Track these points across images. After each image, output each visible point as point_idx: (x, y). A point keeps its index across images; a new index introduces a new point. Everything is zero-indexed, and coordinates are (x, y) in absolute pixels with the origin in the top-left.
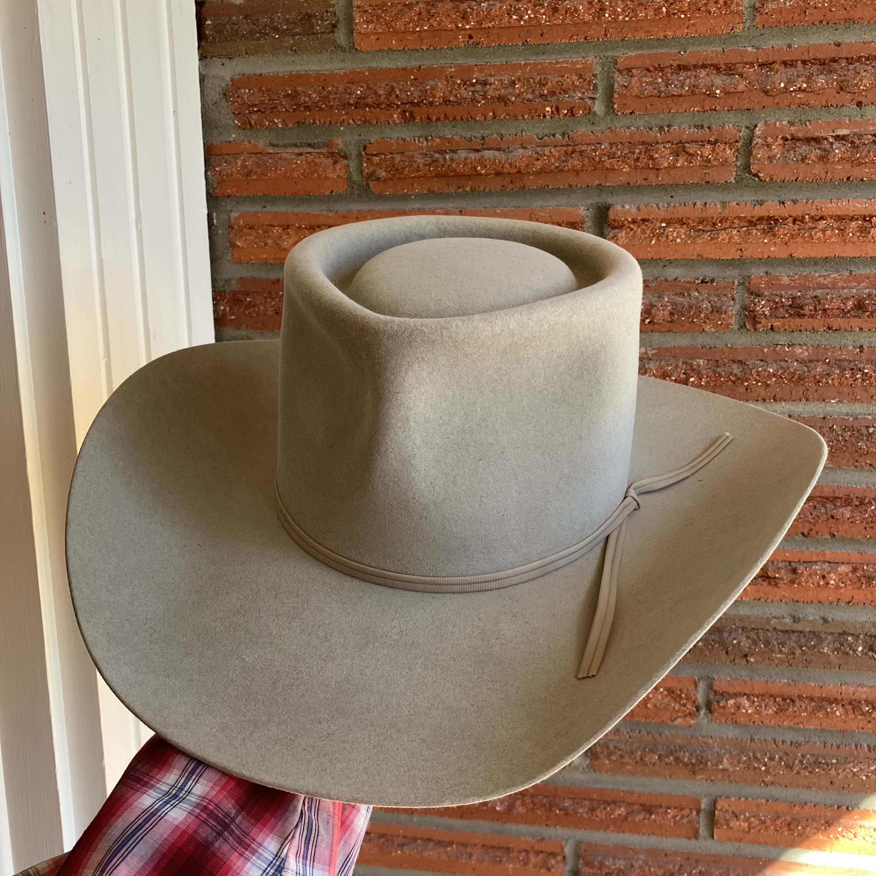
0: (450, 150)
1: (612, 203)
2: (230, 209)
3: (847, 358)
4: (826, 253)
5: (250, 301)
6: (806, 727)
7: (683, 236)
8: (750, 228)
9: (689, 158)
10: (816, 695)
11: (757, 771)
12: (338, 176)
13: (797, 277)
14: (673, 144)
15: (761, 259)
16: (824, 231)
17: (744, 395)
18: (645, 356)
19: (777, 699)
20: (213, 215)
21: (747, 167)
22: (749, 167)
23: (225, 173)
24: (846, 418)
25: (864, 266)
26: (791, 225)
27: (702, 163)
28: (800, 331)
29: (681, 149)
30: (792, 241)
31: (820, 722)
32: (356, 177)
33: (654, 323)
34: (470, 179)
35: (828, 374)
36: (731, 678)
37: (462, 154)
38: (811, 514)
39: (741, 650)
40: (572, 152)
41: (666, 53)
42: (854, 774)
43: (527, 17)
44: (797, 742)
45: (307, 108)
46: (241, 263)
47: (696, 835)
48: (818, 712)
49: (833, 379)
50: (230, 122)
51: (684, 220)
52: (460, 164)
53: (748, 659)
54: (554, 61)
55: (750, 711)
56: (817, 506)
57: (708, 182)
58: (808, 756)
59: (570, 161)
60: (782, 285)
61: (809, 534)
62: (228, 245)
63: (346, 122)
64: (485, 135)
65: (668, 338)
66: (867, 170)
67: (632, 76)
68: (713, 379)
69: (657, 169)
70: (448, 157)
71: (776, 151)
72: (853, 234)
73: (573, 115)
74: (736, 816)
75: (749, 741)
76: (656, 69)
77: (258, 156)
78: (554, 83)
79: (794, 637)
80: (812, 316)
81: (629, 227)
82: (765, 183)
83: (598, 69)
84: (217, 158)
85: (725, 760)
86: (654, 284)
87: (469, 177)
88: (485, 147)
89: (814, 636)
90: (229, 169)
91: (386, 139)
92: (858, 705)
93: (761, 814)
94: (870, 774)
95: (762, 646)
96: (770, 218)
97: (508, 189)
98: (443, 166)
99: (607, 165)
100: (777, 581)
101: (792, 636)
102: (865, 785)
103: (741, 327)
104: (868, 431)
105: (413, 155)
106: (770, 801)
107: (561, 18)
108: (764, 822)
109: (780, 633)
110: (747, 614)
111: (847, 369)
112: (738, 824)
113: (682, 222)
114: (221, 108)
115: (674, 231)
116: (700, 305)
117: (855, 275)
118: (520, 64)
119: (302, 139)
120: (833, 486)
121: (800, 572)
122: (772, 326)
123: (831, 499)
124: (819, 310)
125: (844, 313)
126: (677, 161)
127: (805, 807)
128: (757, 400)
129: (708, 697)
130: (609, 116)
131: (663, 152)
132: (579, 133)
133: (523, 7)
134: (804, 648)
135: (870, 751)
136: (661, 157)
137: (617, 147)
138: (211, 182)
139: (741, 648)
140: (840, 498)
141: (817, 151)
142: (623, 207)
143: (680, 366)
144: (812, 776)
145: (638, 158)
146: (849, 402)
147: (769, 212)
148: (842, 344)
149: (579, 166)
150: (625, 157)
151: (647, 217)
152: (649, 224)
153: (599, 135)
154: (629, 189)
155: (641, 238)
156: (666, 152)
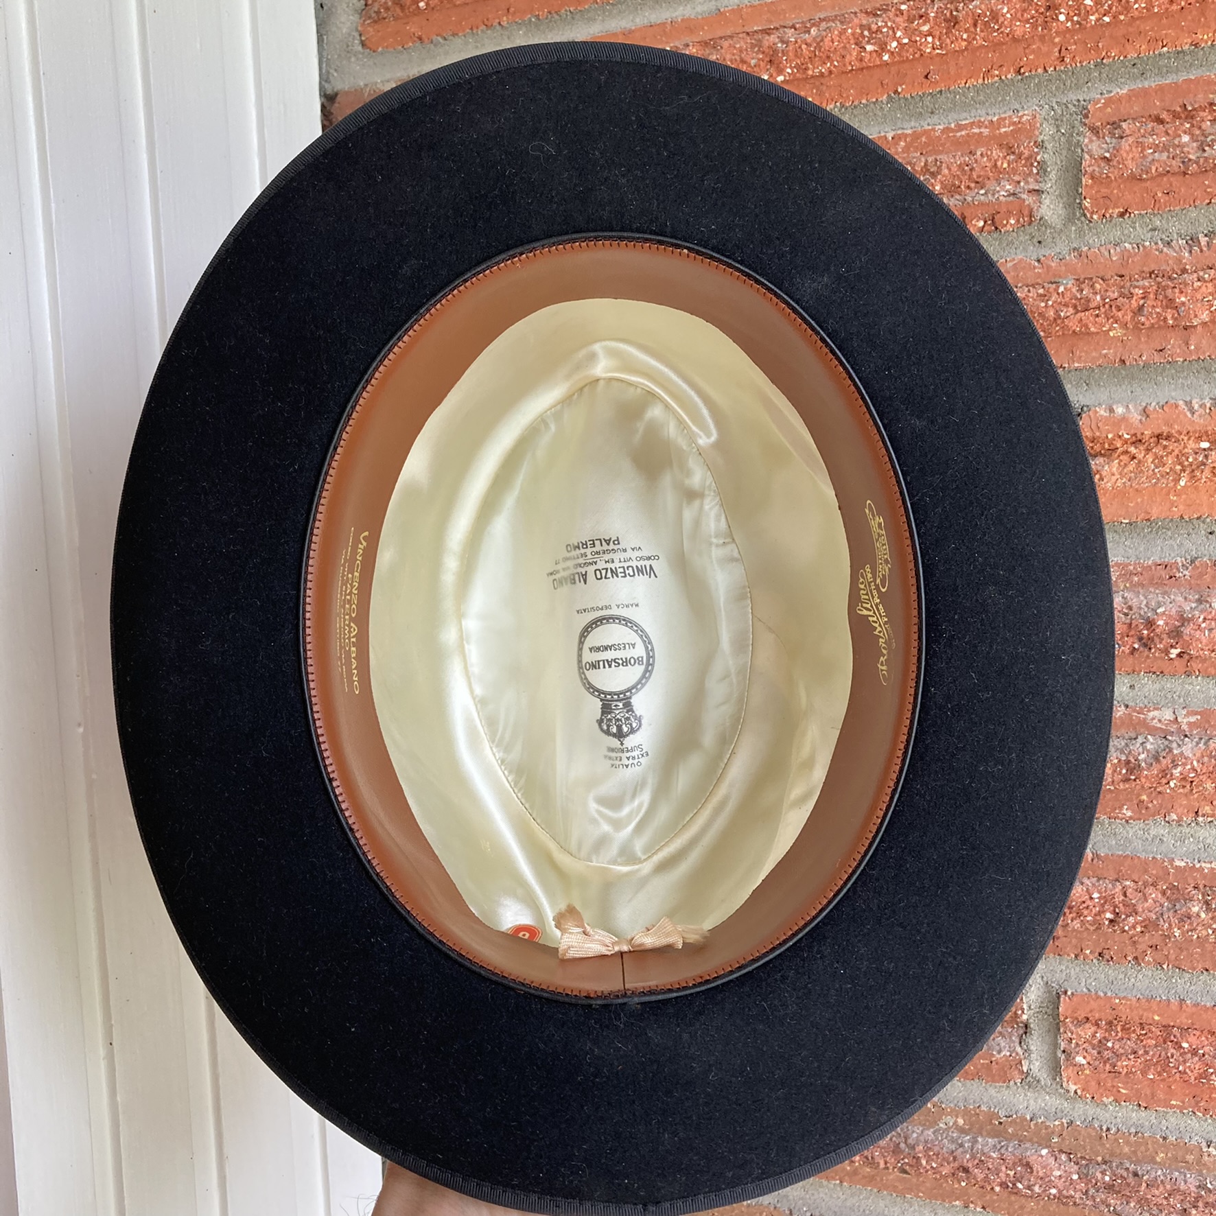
1: (1088, 403)
18: (1173, 728)
33: (1191, 657)
41: (1197, 80)
43: (894, 44)
54: (953, 125)
67: (1122, 138)
69: (1186, 328)
73: (996, 228)
76: (1176, 116)
78: (954, 169)
81: (1126, 452)
83: (1047, 132)
86: (1186, 572)
99: (1074, 325)
107: (965, 36)
118: (885, 137)
130: (1074, 223)
131: (1197, 290)
132: (1009, 265)
133: (886, 26)
136: (1194, 300)
137: (1092, 286)
142: (1111, 410)
145: (1141, 308)
150: (1111, 306)
151: (1165, 429)
152: (1172, 446)
153: (1053, 264)
154: (1124, 372)
155: (1155, 474)
156: (1204, 289)
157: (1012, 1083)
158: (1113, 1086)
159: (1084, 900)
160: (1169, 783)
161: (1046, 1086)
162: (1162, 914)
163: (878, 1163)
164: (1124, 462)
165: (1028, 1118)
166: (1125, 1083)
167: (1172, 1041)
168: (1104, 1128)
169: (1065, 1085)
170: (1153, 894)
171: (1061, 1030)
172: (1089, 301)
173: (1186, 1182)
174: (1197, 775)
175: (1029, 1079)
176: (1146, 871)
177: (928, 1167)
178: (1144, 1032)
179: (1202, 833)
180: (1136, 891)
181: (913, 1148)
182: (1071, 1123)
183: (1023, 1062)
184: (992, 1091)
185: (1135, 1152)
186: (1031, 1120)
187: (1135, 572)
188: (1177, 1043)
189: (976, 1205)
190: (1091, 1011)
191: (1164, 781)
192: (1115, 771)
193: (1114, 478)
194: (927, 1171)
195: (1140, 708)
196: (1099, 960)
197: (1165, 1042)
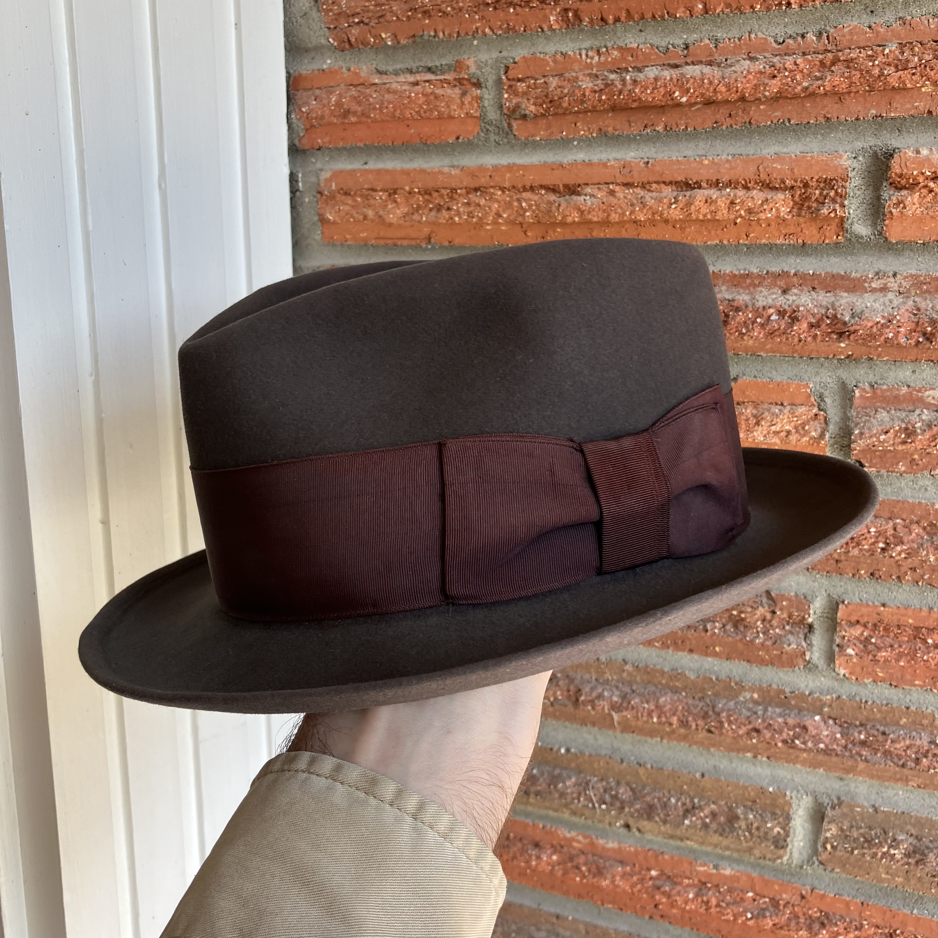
0: (633, 68)
1: (899, 146)
2: (321, 167)
12: (467, 113)
20: (298, 176)
23: (314, 115)
32: (493, 115)
34: (664, 113)
37: (651, 73)
40: (833, 63)
45: (426, 13)
46: (334, 245)
50: (323, 41)
52: (646, 89)
59: (829, 78)
62: (316, 218)
63: (480, 32)
64: (689, 41)
70: (628, 77)
77: (358, 88)
81: (926, 186)
84: (305, 94)
87: (661, 108)
88: (689, 60)
90: (319, 109)
91: (538, 55)
97: (724, 127)
98: (620, 92)
99: (894, 82)
105: (577, 78)
114: (311, 21)
119: (421, 61)
132: (846, 30)
137: (912, 49)
138: (296, 128)
142: (918, 152)
149: (844, 86)
150: (926, 66)
153: (882, 30)
154: (930, 121)
157: (797, 668)
158: (873, 671)
159: (863, 533)
161: (822, 670)
162: (922, 545)
163: (691, 726)
164: (924, 194)
165: (807, 693)
166: (882, 669)
167: (920, 638)
168: (863, 701)
169: (837, 670)
170: (917, 530)
171: (838, 629)
172: (908, 61)
173: (921, 739)
175: (810, 665)
176: (913, 512)
177: (729, 729)
178: (899, 631)
180: (904, 527)
181: (718, 714)
182: (839, 697)
183: (806, 653)
184: (781, 674)
185: (885, 718)
186: (810, 694)
187: (925, 281)
188: (923, 639)
189: (762, 756)
190: (862, 616)
192: (896, 436)
193: (914, 207)
194: (728, 731)
195: (920, 388)
196: (869, 577)
197: (915, 639)
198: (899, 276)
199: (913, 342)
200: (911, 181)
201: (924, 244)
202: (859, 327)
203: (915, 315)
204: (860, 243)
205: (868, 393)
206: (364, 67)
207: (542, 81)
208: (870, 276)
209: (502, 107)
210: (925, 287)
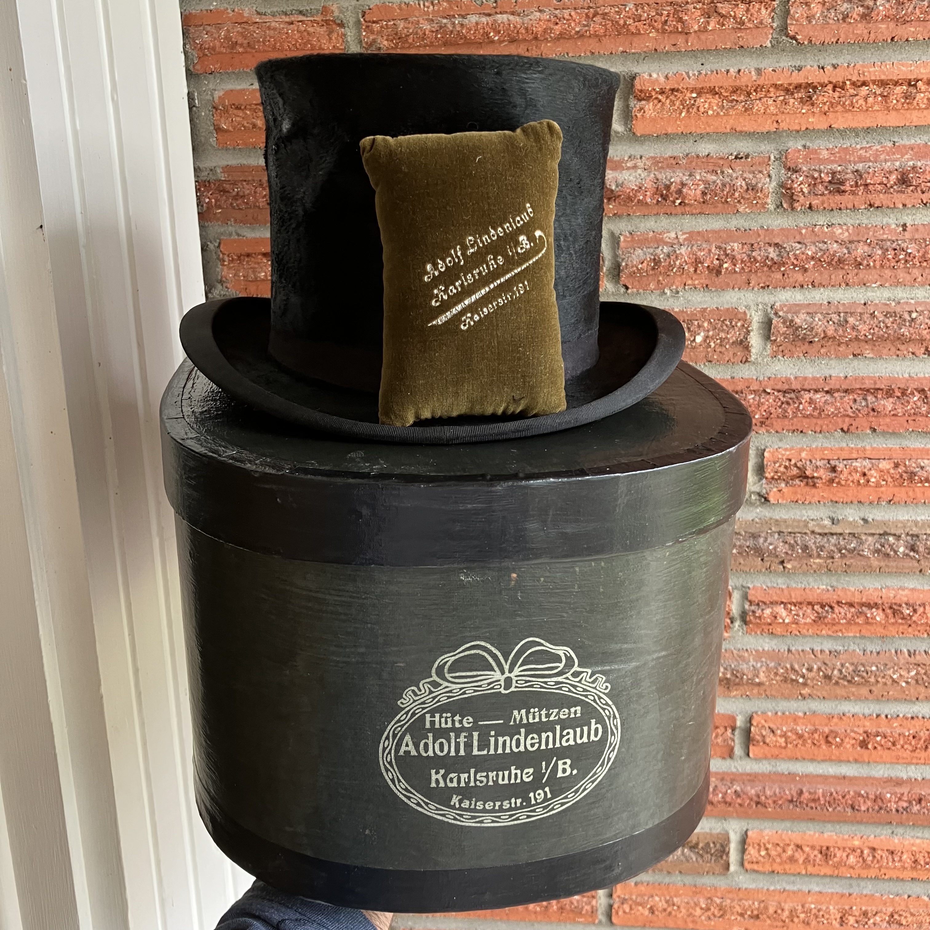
0: (458, 15)
1: (638, 71)
2: (214, 88)
3: (889, 237)
4: (868, 123)
5: (238, 192)
6: (845, 635)
7: (715, 108)
8: (787, 97)
9: (722, 20)
10: (856, 600)
11: (794, 683)
12: (334, 46)
13: (837, 150)
14: (704, 4)
15: (798, 131)
16: (866, 99)
17: (780, 281)
18: (676, 241)
19: (816, 607)
20: (194, 95)
21: (784, 29)
22: (786, 29)
23: (207, 46)
24: (888, 302)
25: (908, 136)
26: (831, 92)
27: (735, 26)
28: (840, 209)
29: (713, 10)
30: (831, 110)
31: (859, 628)
32: (354, 48)
33: (685, 204)
34: (481, 47)
35: (869, 256)
36: (767, 587)
37: (473, 19)
38: (851, 408)
39: (777, 556)
40: (594, 16)
42: (894, 681)
44: (836, 651)
46: (227, 149)
47: (731, 754)
48: (858, 617)
49: (875, 261)
51: (717, 89)
52: (470, 30)
53: (785, 565)
55: (787, 621)
56: (858, 399)
57: (742, 47)
58: (847, 665)
59: (592, 25)
60: (821, 159)
61: (848, 429)
62: (212, 128)
65: (700, 221)
66: (913, 29)
68: (749, 264)
69: (686, 34)
70: (457, 22)
71: (815, 9)
72: (897, 101)
74: (773, 732)
75: (786, 653)
77: (242, 26)
79: (833, 540)
80: (853, 193)
81: (656, 98)
82: (803, 47)
84: (197, 29)
85: (761, 673)
86: (684, 161)
87: (479, 44)
88: (498, 10)
89: (853, 539)
90: (211, 41)
91: (387, 4)
92: (899, 608)
93: (798, 728)
94: (910, 680)
95: (800, 551)
96: (809, 85)
98: (452, 32)
99: (633, 29)
100: (816, 480)
101: (831, 539)
102: (904, 692)
103: (778, 207)
104: (910, 316)
105: (418, 21)
106: (808, 713)
108: (800, 736)
109: (818, 536)
110: (784, 517)
111: (890, 249)
112: (774, 739)
113: (713, 92)
115: (706, 102)
116: (734, 182)
117: (899, 146)
119: (293, 5)
120: (875, 377)
121: (839, 469)
122: (810, 204)
123: (872, 391)
124: (861, 185)
125: (887, 188)
126: (708, 23)
127: (843, 718)
128: (794, 287)
129: (744, 607)
131: (692, 13)
134: (843, 551)
135: (910, 656)
136: (691, 19)
137: (643, 8)
138: (191, 57)
139: (777, 553)
140: (882, 390)
141: (860, 8)
142: (651, 76)
143: (713, 251)
144: (852, 685)
145: (666, 21)
146: (891, 285)
147: (808, 79)
148: (884, 223)
149: (602, 31)
150: (652, 20)
151: (676, 86)
152: (679, 95)
154: (656, 56)
155: (670, 110)
156: (696, 13)
160: (672, 270)
164: (655, 103)
174: (687, 264)
179: (687, 295)
187: (660, 161)
191: (671, 269)
192: (648, 265)
195: (660, 232)
198: (643, 158)
199: (655, 202)
200: (647, 95)
201: (657, 136)
202: (621, 193)
203: (656, 183)
204: (617, 137)
205: (628, 238)
206: (247, 9)
207: (392, 23)
208: (626, 159)
209: (361, 41)
210: (660, 165)
